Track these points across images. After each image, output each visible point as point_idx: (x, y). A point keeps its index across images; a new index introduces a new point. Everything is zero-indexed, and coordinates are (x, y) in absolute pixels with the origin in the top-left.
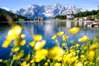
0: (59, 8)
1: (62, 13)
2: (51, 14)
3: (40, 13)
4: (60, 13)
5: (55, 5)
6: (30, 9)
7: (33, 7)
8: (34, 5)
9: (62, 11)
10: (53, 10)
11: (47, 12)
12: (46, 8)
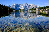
0: (27, 5)
2: (23, 8)
3: (18, 7)
4: (27, 7)
5: (25, 4)
6: (13, 6)
7: (15, 5)
10: (24, 6)
11: (21, 7)
12: (21, 5)
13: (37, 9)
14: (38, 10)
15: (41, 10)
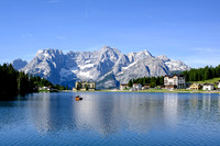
0: (112, 58)
1: (120, 70)
2: (92, 74)
3: (63, 70)
4: (115, 70)
5: (103, 51)
6: (40, 61)
7: (46, 55)
8: (48, 51)
9: (120, 66)
10: (97, 63)
11: (82, 68)
12: (79, 59)
13: (169, 81)
14: (175, 87)
15: (195, 85)
